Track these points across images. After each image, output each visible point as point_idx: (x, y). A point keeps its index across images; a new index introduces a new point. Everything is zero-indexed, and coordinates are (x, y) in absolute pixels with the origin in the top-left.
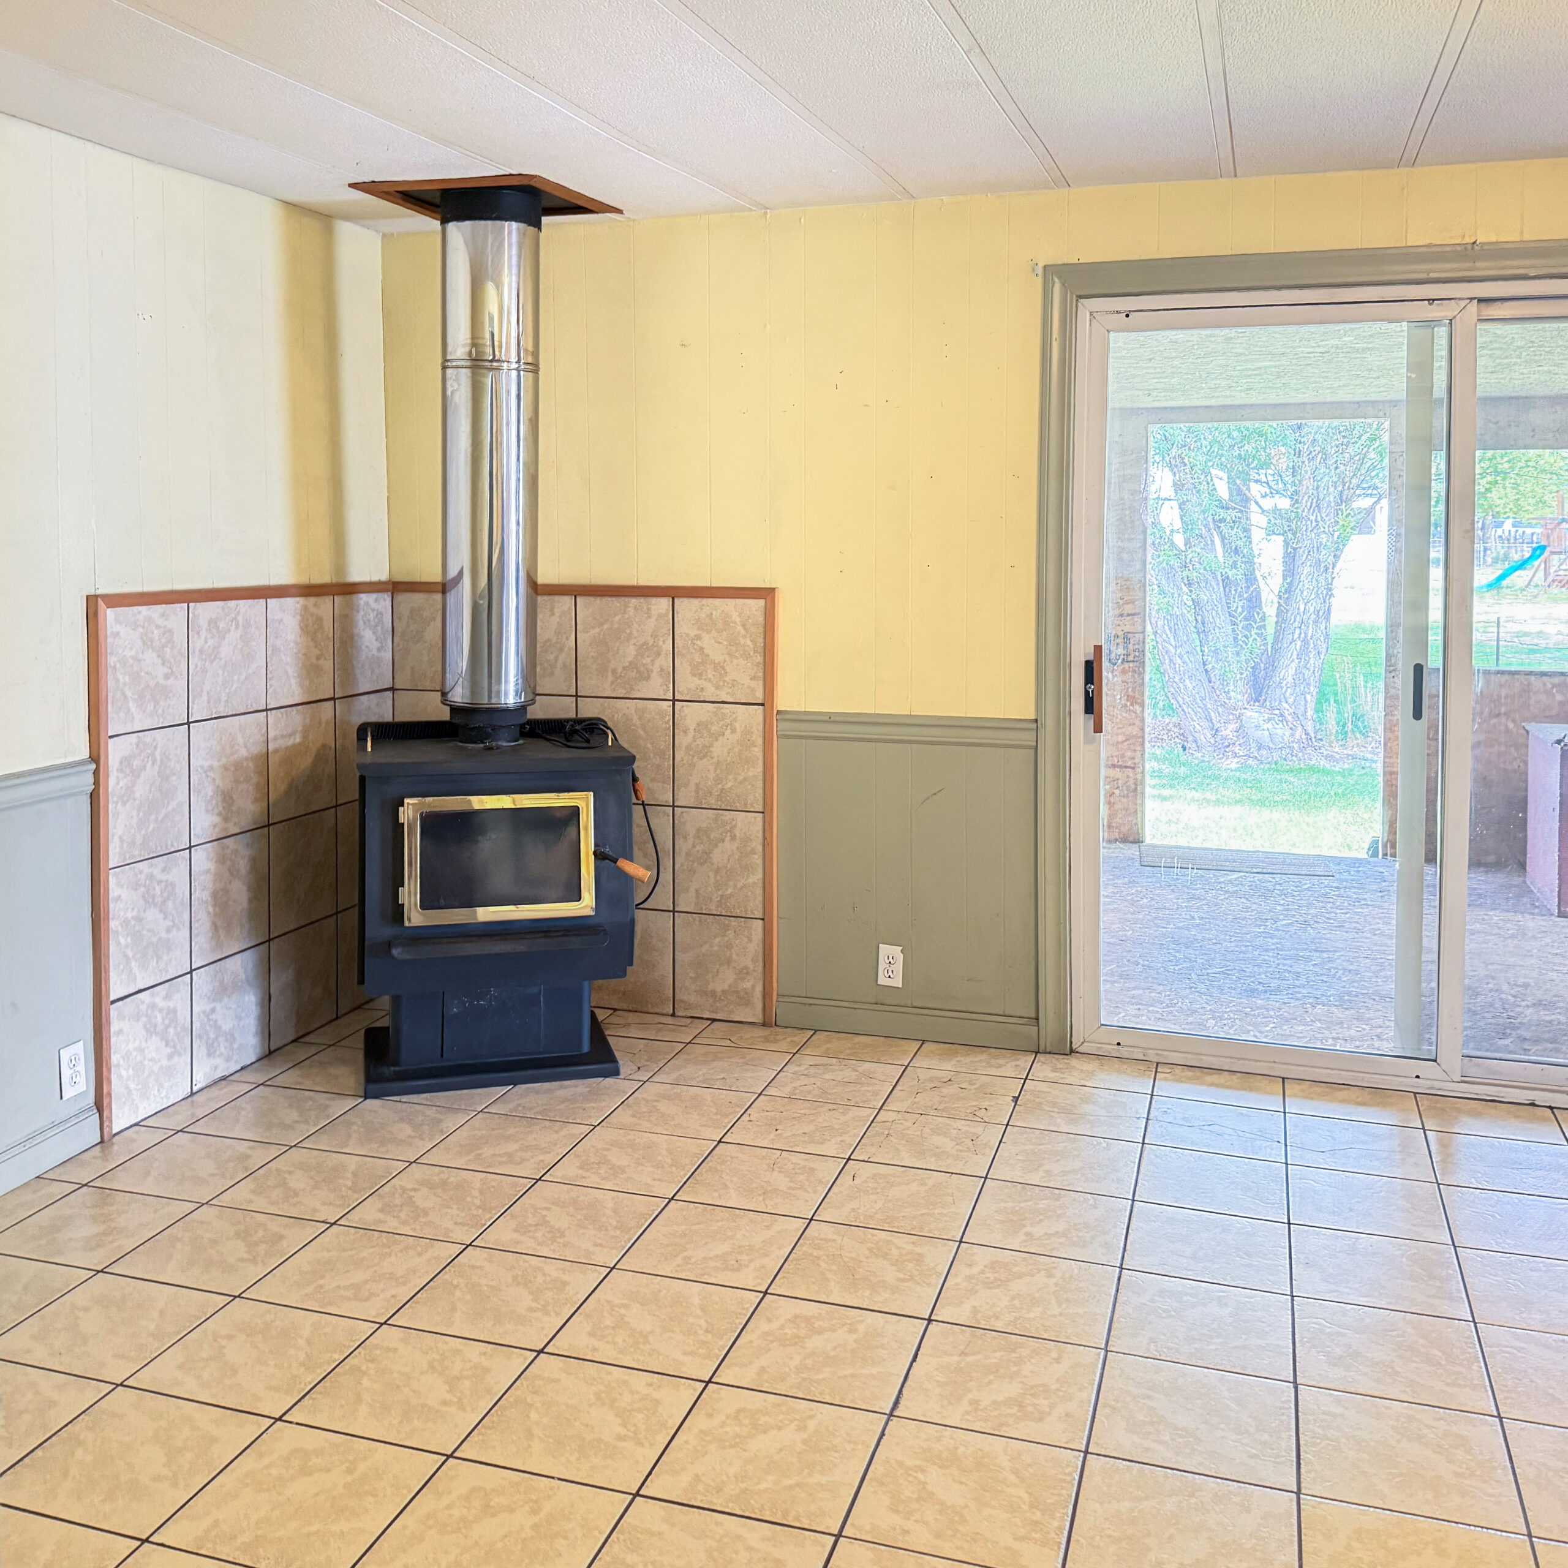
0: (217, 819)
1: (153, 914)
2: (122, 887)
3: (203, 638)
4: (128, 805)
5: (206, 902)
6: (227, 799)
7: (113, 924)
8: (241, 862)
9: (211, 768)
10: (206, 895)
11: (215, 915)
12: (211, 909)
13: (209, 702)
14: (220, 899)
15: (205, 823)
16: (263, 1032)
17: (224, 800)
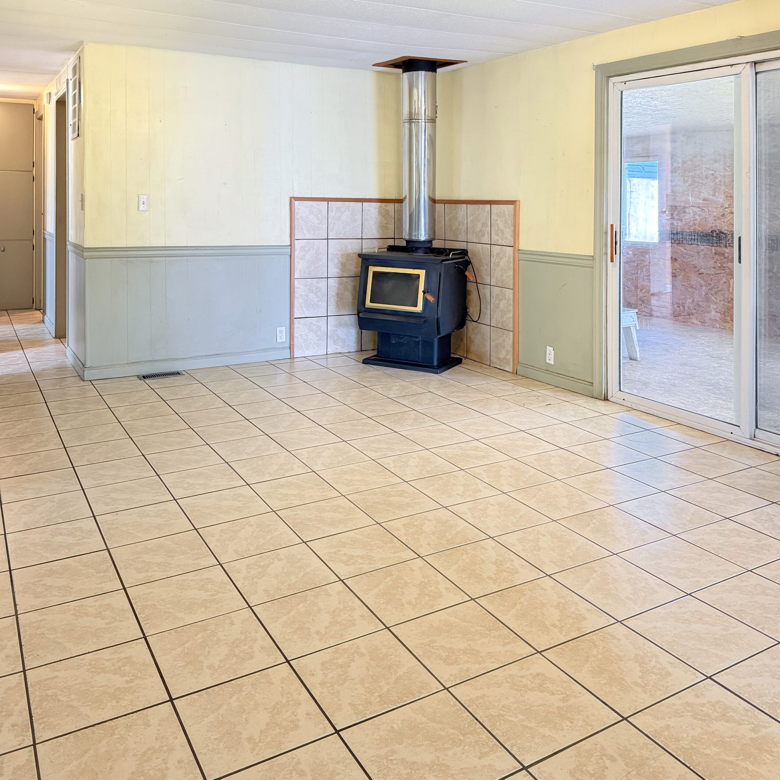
0: (338, 271)
1: (312, 295)
2: (300, 285)
3: (334, 213)
4: (303, 261)
5: (334, 296)
6: (343, 266)
7: (296, 295)
8: (349, 286)
9: (337, 254)
10: (334, 294)
11: (337, 301)
12: (336, 299)
13: (336, 233)
14: (340, 296)
15: (334, 271)
16: (358, 343)
17: (342, 265)
